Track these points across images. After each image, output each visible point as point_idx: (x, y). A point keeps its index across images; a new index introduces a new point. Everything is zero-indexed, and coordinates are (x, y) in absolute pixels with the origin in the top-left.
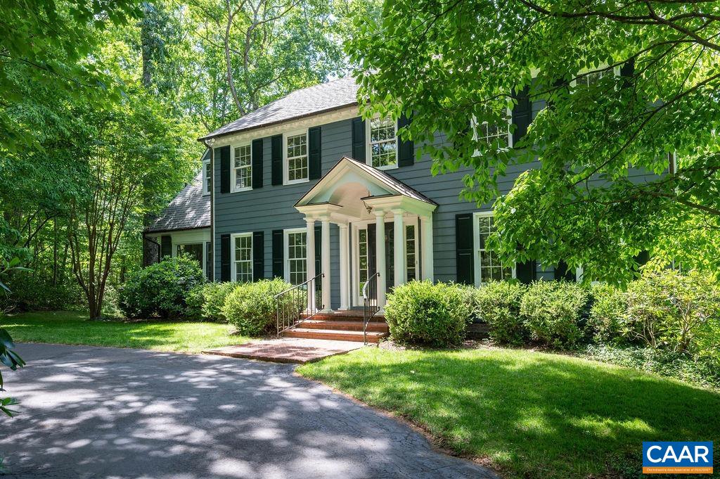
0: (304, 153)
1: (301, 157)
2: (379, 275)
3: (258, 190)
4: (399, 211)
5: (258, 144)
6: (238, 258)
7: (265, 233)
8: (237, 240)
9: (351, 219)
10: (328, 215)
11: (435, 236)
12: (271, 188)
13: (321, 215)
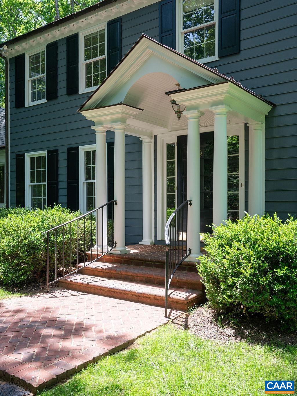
0: (102, 53)
1: (99, 58)
2: (191, 204)
3: (52, 102)
4: (222, 109)
5: (52, 47)
6: (32, 181)
7: (59, 151)
8: (32, 159)
9: (157, 130)
10: (123, 120)
11: (268, 149)
12: (66, 98)
13: (114, 121)
